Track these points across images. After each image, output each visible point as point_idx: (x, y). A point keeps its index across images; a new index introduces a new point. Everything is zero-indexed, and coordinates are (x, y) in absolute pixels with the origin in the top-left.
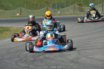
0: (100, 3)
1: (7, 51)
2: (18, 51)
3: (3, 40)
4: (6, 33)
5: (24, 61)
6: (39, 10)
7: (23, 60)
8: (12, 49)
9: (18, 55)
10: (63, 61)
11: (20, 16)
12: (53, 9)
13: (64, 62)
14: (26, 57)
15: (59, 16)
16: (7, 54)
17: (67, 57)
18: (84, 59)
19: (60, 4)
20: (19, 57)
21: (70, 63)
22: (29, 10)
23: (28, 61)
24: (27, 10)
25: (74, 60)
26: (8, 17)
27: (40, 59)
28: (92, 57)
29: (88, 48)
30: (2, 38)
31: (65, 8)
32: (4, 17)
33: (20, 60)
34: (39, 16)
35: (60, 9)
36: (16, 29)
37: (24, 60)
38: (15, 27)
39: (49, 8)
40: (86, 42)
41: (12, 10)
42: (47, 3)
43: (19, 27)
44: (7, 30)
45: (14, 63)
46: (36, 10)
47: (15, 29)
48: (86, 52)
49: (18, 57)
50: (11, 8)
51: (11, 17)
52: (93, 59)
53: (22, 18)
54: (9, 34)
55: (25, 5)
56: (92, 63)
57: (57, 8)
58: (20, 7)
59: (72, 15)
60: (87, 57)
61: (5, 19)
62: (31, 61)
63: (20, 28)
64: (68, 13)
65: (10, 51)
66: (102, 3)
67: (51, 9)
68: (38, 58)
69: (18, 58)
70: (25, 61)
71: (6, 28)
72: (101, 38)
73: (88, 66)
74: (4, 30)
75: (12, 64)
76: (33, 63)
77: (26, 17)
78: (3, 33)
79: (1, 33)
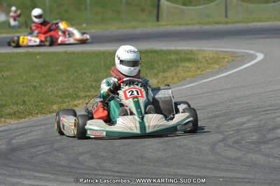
2: (217, 116)
3: (178, 86)
4: (187, 67)
5: (233, 143)
6: (276, 4)
7: (230, 141)
9: (218, 127)
11: (223, 19)
14: (238, 131)
20: (221, 133)
23: (243, 143)
24: (244, 3)
26: (192, 24)
30: (176, 80)
32: (180, 25)
33: (224, 140)
34: (275, 20)
36: (213, 57)
37: (234, 139)
38: (212, 51)
41: (204, 4)
43: (221, 51)
44: (190, 60)
45: (205, 148)
46: (269, 5)
47: (211, 56)
49: (216, 133)
51: (199, 23)
53: (230, 26)
54: (194, 69)
61: (183, 28)
62: (253, 143)
63: (224, 52)
69: (217, 135)
70: (236, 142)
71: (185, 53)
74: (181, 58)
75: (200, 152)
76: (258, 148)
77: (241, 22)
78: (178, 67)
79: (171, 67)
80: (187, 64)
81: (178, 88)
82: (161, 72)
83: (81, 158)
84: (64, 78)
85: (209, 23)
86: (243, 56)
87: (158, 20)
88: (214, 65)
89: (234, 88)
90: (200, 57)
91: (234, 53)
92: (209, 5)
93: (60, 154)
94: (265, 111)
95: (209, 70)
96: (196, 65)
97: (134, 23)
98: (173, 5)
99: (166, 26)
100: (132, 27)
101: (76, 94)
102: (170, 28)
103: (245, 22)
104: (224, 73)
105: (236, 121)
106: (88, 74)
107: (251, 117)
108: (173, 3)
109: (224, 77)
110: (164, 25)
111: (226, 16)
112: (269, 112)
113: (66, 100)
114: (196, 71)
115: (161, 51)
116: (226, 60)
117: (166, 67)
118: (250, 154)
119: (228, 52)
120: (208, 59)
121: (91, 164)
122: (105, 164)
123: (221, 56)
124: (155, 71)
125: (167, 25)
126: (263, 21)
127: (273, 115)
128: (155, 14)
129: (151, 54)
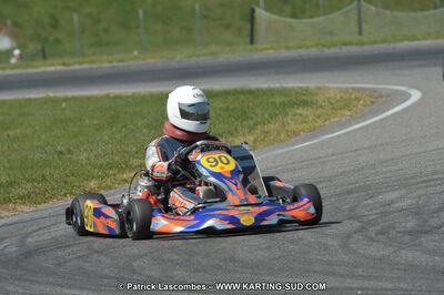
2: (350, 192)
3: (287, 146)
4: (300, 115)
5: (377, 234)
6: (438, 11)
7: (372, 231)
9: (352, 209)
11: (356, 38)
14: (384, 214)
20: (357, 218)
22: (396, 13)
23: (393, 232)
24: (388, 12)
26: (307, 47)
30: (283, 135)
32: (288, 48)
33: (361, 230)
34: (438, 38)
36: (341, 97)
37: (378, 228)
38: (338, 88)
41: (325, 14)
43: (354, 89)
44: (305, 104)
45: (333, 243)
46: (426, 13)
47: (338, 97)
49: (349, 219)
50: (317, 5)
51: (317, 45)
53: (367, 48)
54: (311, 118)
58: (356, 3)
61: (293, 53)
62: (409, 233)
63: (358, 89)
68: (434, 221)
69: (351, 221)
70: (382, 233)
71: (297, 93)
74: (290, 101)
75: (326, 248)
76: (417, 241)
77: (383, 42)
78: (286, 114)
79: (277, 115)
80: (300, 111)
81: (287, 149)
82: (259, 123)
83: (136, 264)
84: (106, 138)
85: (333, 45)
86: (389, 95)
87: (252, 42)
88: (343, 112)
89: (375, 146)
90: (320, 99)
91: (374, 91)
92: (332, 16)
93: (103, 259)
94: (426, 181)
95: (336, 119)
96: (314, 112)
97: (214, 48)
98: (273, 17)
99: (265, 51)
100: (212, 54)
101: (126, 163)
102: (272, 54)
103: (390, 42)
104: (359, 123)
105: (381, 198)
106: (144, 130)
107: (403, 192)
108: (275, 13)
109: (359, 129)
110: (262, 50)
111: (360, 33)
112: (432, 183)
113: (111, 172)
114: (314, 121)
115: (259, 90)
116: (362, 102)
117: (266, 116)
118: (405, 251)
119: (364, 89)
120: (332, 100)
121: (153, 273)
122: (175, 273)
123: (353, 96)
124: (250, 122)
125: (267, 49)
126: (418, 40)
127: (438, 187)
128: (248, 32)
129: (242, 97)
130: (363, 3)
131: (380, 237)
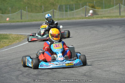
0: (117, 4)
1: (5, 63)
2: (19, 63)
4: (5, 41)
5: (26, 75)
6: (43, 13)
7: (25, 74)
8: (11, 61)
9: (19, 68)
10: (73, 74)
11: (20, 20)
12: (61, 12)
13: (74, 76)
14: (28, 69)
15: (67, 20)
16: (5, 66)
17: (77, 70)
18: (98, 72)
19: (68, 6)
20: (21, 71)
21: (81, 77)
22: (31, 13)
23: (31, 75)
24: (29, 13)
25: (86, 73)
27: (46, 73)
28: (108, 69)
29: (103, 59)
31: (75, 11)
33: (22, 74)
35: (68, 12)
38: (14, 34)
39: (56, 11)
40: (100, 51)
41: (11, 13)
42: (53, 4)
43: (20, 34)
44: (6, 38)
45: (14, 78)
46: (40, 14)
47: (15, 37)
48: (101, 63)
49: (18, 71)
50: (9, 11)
52: (109, 72)
53: (23, 23)
54: (8, 42)
55: (27, 7)
56: (109, 77)
57: (64, 11)
58: (20, 10)
59: (83, 19)
60: (102, 69)
61: (2, 24)
62: (35, 75)
63: (21, 35)
64: (78, 16)
65: (9, 63)
66: (119, 4)
67: (57, 11)
69: (19, 71)
70: (28, 75)
72: (119, 46)
73: (103, 80)
74: (2, 37)
75: (12, 79)
76: (38, 77)
77: (28, 21)
80: (5, 40)
85: (14, 22)
88: (17, 41)
89: (26, 50)
90: (10, 37)
91: (25, 35)
92: (14, 14)
95: (15, 43)
96: (8, 41)
103: (30, 22)
104: (21, 44)
109: (21, 46)
111: (21, 19)
114: (8, 43)
116: (22, 38)
119: (23, 35)
120: (14, 38)
123: (20, 37)
126: (38, 21)
130: (22, 11)
131: (27, 76)
